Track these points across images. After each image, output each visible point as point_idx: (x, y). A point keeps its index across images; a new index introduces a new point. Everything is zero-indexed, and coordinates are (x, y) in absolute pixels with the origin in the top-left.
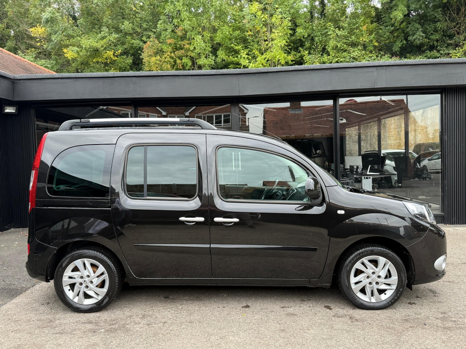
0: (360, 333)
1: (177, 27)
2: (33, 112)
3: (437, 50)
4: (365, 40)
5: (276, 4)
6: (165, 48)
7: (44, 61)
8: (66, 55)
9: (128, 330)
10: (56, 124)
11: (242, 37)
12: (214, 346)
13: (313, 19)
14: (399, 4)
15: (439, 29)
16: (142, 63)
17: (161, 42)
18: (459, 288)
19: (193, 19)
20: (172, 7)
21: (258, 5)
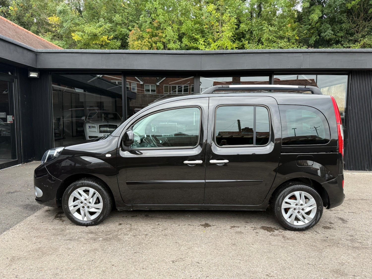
0: (291, 249)
1: (154, 20)
2: (50, 78)
3: (341, 44)
4: (289, 35)
5: (226, 6)
6: (145, 35)
7: (58, 41)
8: (73, 38)
9: (119, 240)
10: (66, 87)
11: (200, 29)
12: (184, 254)
13: (252, 18)
14: (316, 9)
15: (344, 28)
16: (127, 45)
17: (142, 31)
18: (361, 217)
19: (166, 14)
20: (151, 5)
21: (213, 6)
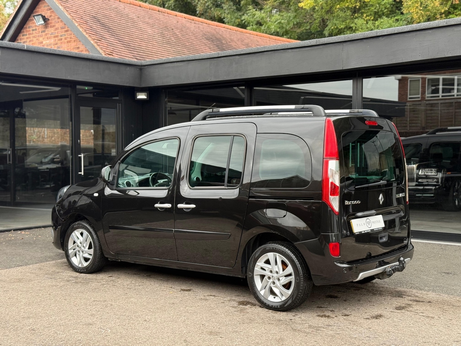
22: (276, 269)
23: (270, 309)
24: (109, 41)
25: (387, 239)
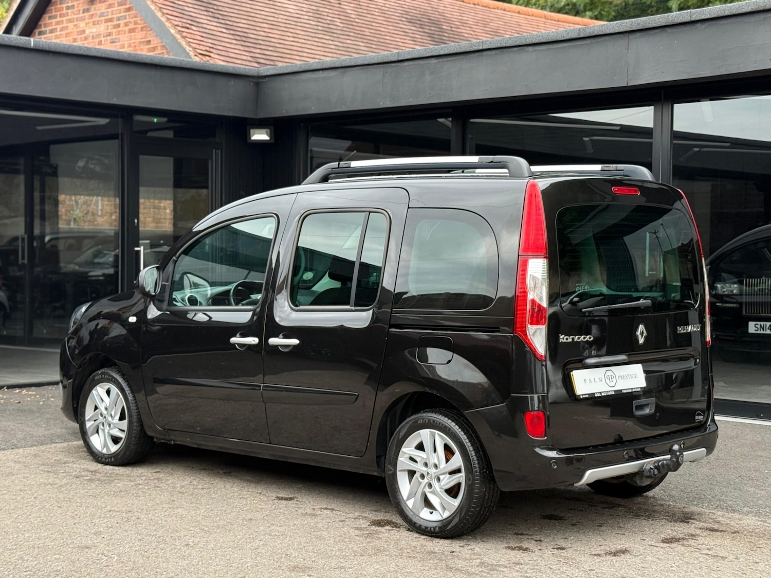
22: (433, 459)
23: (423, 535)
24: (206, 29)
25: (653, 411)
